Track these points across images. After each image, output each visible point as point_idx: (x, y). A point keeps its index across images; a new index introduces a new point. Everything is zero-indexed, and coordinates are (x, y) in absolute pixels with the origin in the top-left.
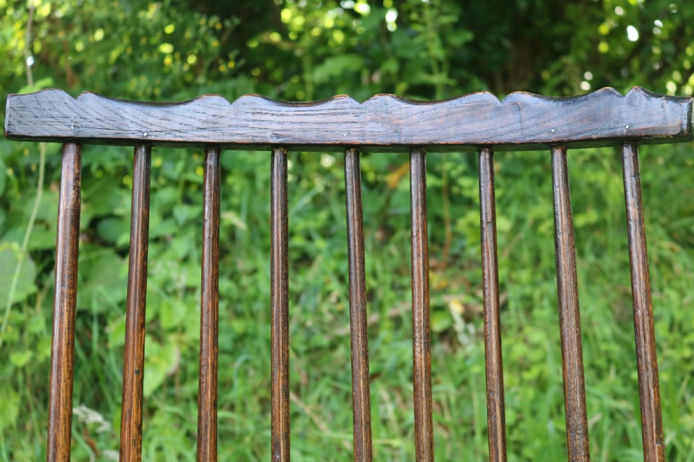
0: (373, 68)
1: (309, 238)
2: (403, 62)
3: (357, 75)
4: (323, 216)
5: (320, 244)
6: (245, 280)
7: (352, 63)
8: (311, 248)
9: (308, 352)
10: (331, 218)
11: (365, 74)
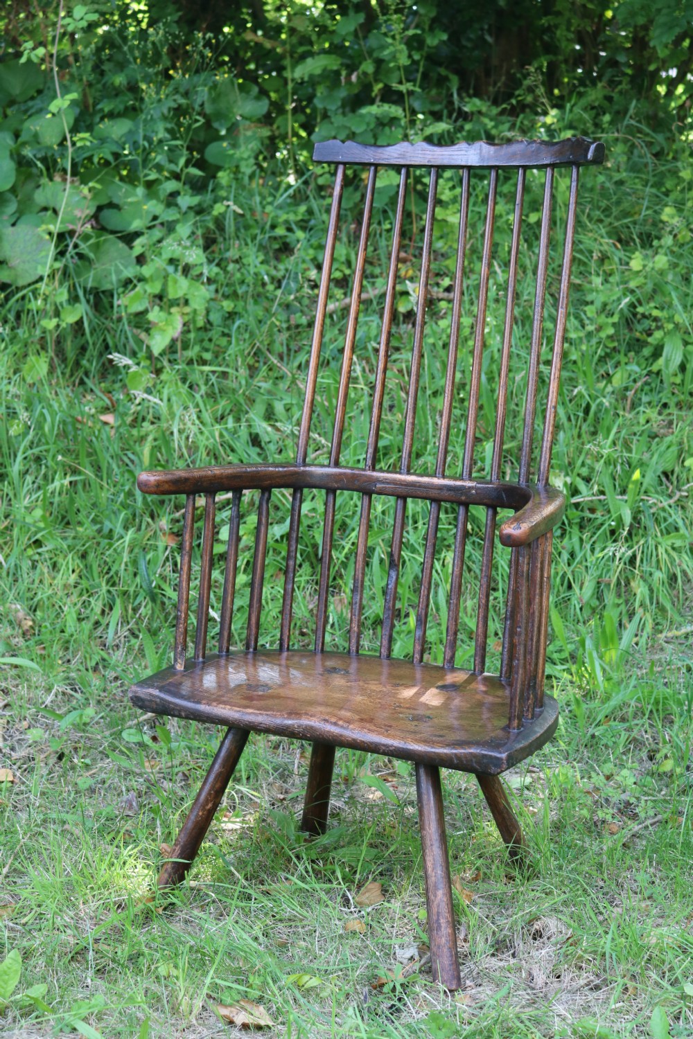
0: (351, 68)
1: (289, 230)
2: (379, 63)
3: (337, 73)
4: (303, 209)
5: (300, 234)
6: (231, 267)
7: (333, 63)
8: (291, 238)
9: (288, 329)
10: (310, 212)
11: (344, 73)
